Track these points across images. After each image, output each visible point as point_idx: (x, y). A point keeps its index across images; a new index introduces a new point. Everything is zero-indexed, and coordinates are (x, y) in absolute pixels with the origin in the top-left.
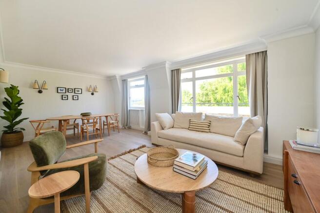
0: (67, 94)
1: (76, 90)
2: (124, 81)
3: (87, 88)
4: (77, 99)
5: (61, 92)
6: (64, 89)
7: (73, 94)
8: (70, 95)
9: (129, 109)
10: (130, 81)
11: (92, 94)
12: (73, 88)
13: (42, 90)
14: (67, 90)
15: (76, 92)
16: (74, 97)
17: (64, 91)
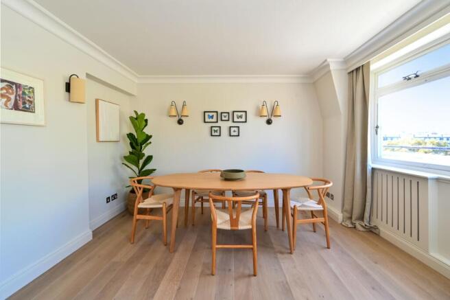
0: (220, 123)
1: (235, 114)
2: (358, 74)
3: (258, 108)
4: (236, 134)
5: (211, 120)
6: (215, 114)
7: (230, 123)
8: (225, 126)
9: (371, 164)
10: (379, 72)
11: (269, 122)
12: (230, 111)
13: (183, 118)
14: (220, 116)
15: (236, 119)
16: (232, 129)
17: (214, 120)
